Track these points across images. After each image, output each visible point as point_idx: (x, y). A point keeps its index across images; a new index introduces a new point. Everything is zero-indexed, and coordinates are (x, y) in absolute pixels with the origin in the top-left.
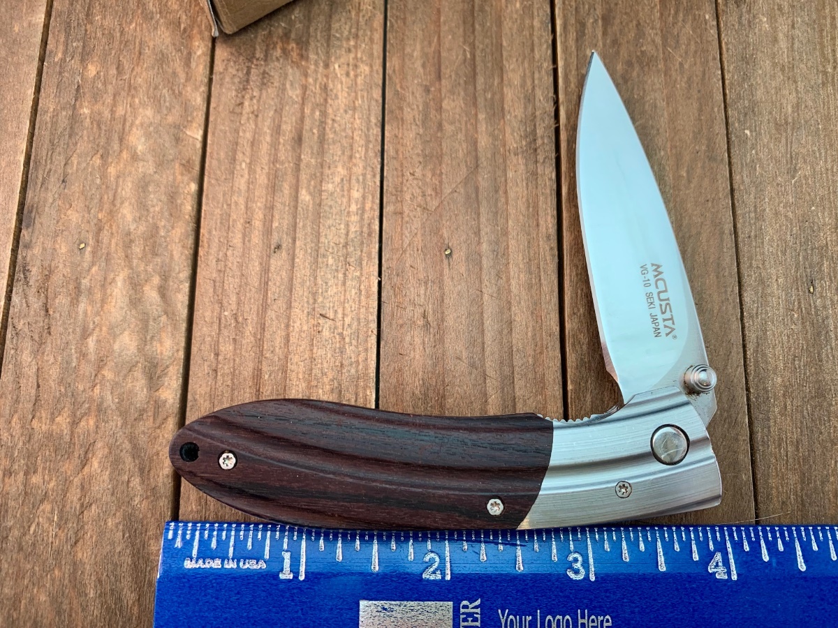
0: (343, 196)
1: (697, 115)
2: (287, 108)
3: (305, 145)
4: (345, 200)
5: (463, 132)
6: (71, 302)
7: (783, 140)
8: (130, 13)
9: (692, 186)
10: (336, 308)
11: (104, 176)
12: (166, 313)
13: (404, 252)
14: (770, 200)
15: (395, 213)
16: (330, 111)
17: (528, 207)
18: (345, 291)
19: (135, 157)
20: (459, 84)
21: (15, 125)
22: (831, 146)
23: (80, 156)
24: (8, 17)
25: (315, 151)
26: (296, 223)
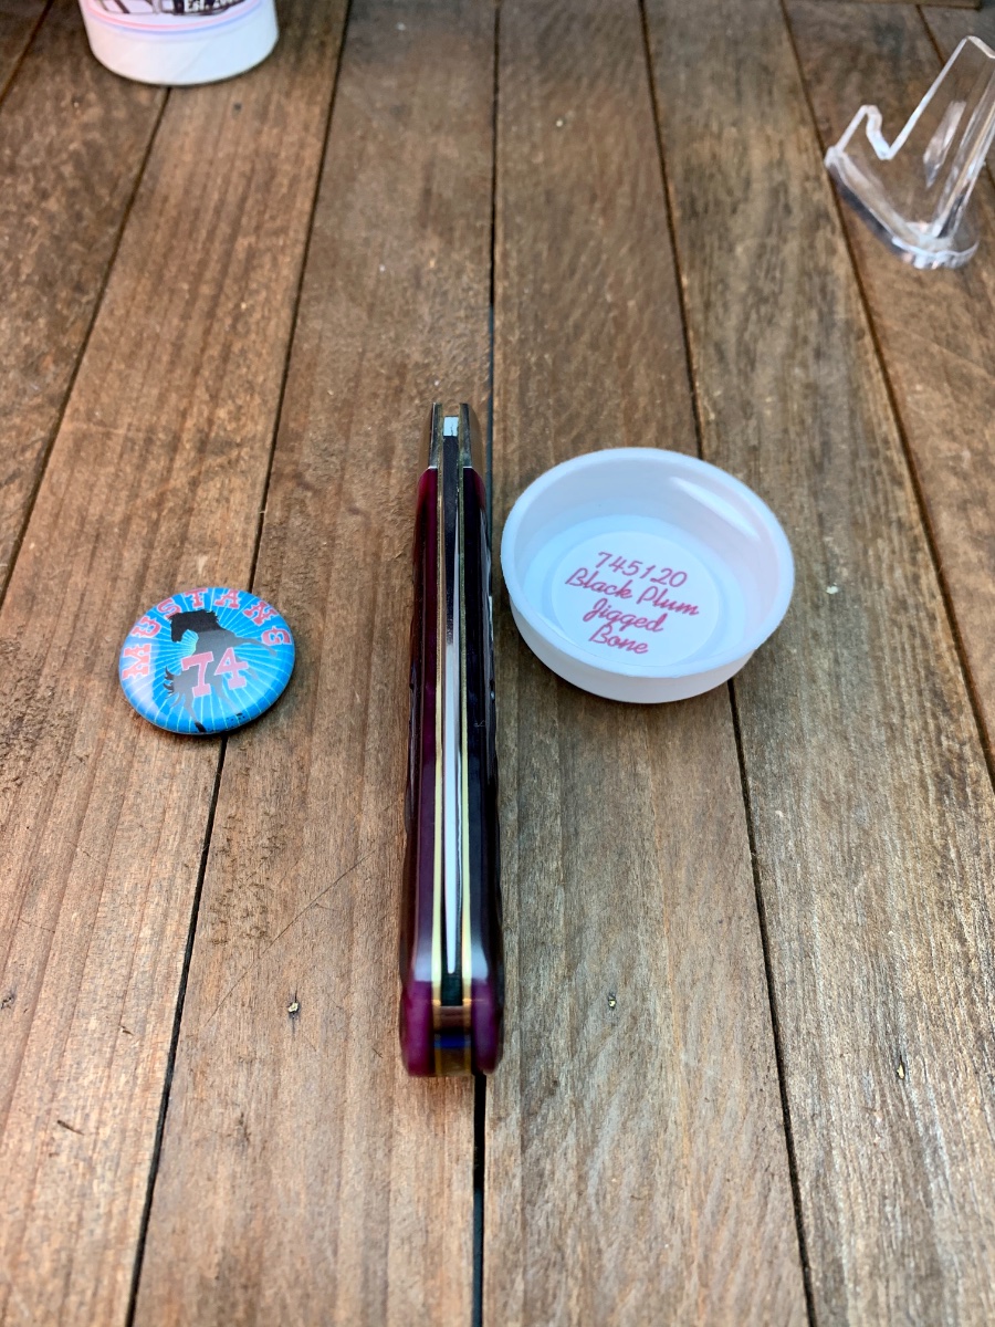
0: (132, 912)
1: (699, 786)
2: (69, 772)
3: (86, 833)
4: (134, 919)
5: (339, 813)
7: (835, 824)
9: (696, 897)
10: (87, 1111)
13: (220, 1007)
14: (823, 919)
15: (215, 942)
16: (134, 778)
18: (109, 1077)
20: (340, 741)
22: (909, 833)
25: (99, 842)
26: (46, 960)
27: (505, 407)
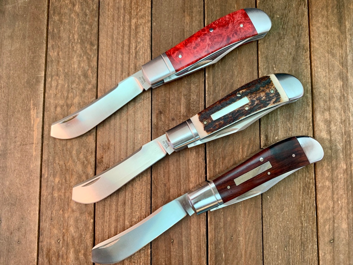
3: (127, 205)
6: (57, 259)
7: (280, 199)
8: (68, 159)
9: (249, 216)
10: (138, 260)
11: (64, 217)
12: (86, 262)
13: (158, 241)
16: (134, 193)
17: (197, 225)
18: (140, 254)
19: (73, 211)
20: (175, 183)
21: (34, 201)
22: (295, 201)
23: (56, 211)
24: (28, 162)
25: (130, 207)
27: (208, 84)
